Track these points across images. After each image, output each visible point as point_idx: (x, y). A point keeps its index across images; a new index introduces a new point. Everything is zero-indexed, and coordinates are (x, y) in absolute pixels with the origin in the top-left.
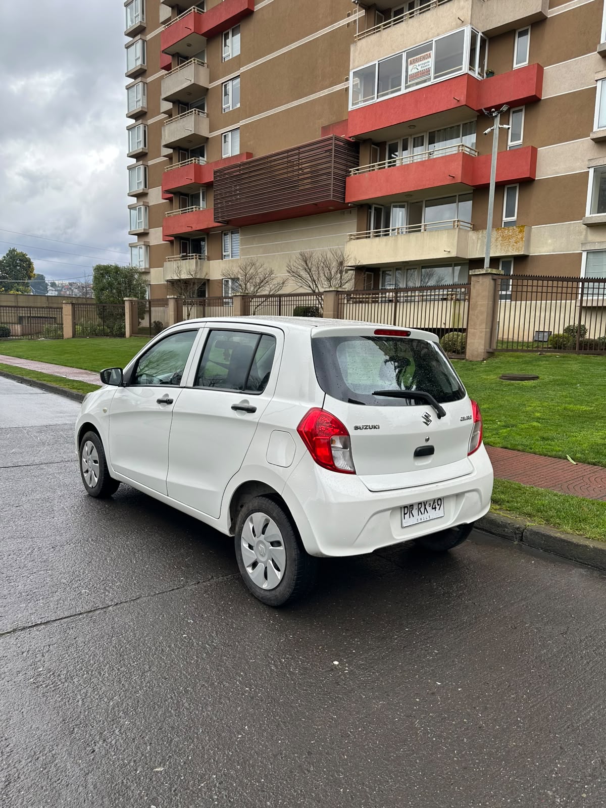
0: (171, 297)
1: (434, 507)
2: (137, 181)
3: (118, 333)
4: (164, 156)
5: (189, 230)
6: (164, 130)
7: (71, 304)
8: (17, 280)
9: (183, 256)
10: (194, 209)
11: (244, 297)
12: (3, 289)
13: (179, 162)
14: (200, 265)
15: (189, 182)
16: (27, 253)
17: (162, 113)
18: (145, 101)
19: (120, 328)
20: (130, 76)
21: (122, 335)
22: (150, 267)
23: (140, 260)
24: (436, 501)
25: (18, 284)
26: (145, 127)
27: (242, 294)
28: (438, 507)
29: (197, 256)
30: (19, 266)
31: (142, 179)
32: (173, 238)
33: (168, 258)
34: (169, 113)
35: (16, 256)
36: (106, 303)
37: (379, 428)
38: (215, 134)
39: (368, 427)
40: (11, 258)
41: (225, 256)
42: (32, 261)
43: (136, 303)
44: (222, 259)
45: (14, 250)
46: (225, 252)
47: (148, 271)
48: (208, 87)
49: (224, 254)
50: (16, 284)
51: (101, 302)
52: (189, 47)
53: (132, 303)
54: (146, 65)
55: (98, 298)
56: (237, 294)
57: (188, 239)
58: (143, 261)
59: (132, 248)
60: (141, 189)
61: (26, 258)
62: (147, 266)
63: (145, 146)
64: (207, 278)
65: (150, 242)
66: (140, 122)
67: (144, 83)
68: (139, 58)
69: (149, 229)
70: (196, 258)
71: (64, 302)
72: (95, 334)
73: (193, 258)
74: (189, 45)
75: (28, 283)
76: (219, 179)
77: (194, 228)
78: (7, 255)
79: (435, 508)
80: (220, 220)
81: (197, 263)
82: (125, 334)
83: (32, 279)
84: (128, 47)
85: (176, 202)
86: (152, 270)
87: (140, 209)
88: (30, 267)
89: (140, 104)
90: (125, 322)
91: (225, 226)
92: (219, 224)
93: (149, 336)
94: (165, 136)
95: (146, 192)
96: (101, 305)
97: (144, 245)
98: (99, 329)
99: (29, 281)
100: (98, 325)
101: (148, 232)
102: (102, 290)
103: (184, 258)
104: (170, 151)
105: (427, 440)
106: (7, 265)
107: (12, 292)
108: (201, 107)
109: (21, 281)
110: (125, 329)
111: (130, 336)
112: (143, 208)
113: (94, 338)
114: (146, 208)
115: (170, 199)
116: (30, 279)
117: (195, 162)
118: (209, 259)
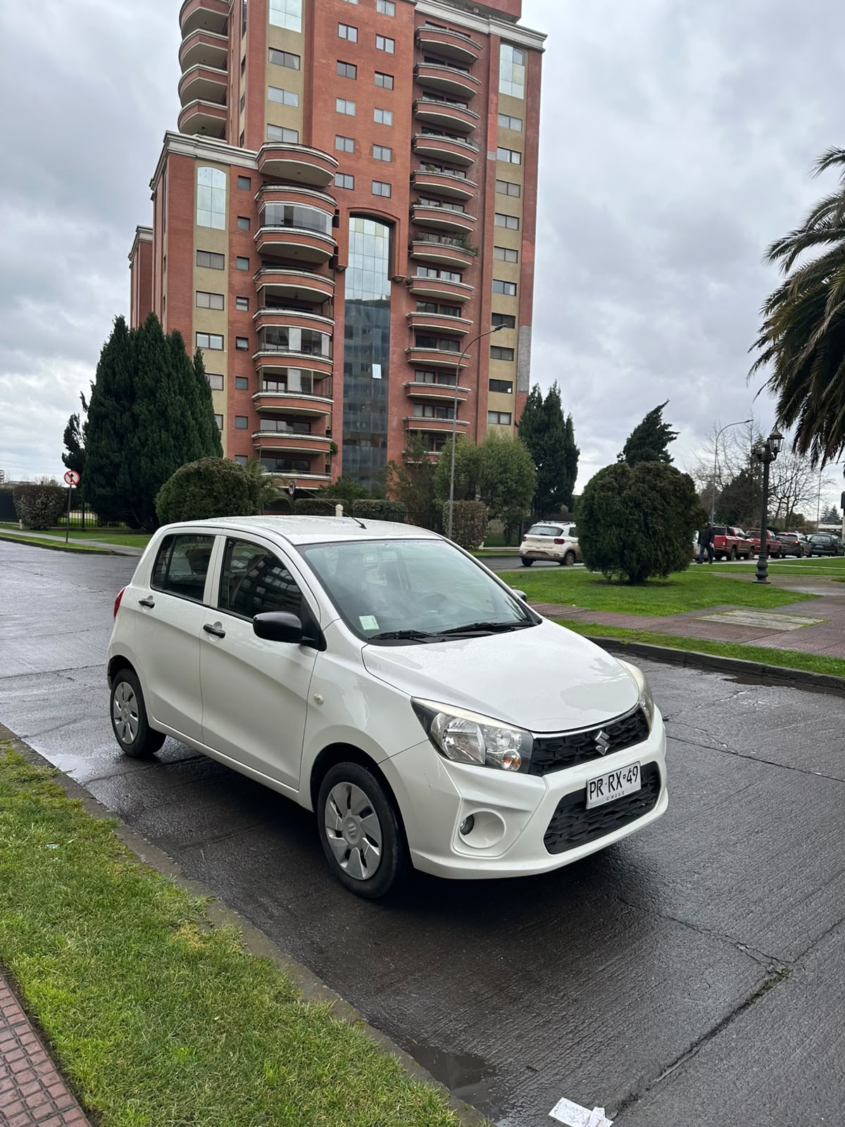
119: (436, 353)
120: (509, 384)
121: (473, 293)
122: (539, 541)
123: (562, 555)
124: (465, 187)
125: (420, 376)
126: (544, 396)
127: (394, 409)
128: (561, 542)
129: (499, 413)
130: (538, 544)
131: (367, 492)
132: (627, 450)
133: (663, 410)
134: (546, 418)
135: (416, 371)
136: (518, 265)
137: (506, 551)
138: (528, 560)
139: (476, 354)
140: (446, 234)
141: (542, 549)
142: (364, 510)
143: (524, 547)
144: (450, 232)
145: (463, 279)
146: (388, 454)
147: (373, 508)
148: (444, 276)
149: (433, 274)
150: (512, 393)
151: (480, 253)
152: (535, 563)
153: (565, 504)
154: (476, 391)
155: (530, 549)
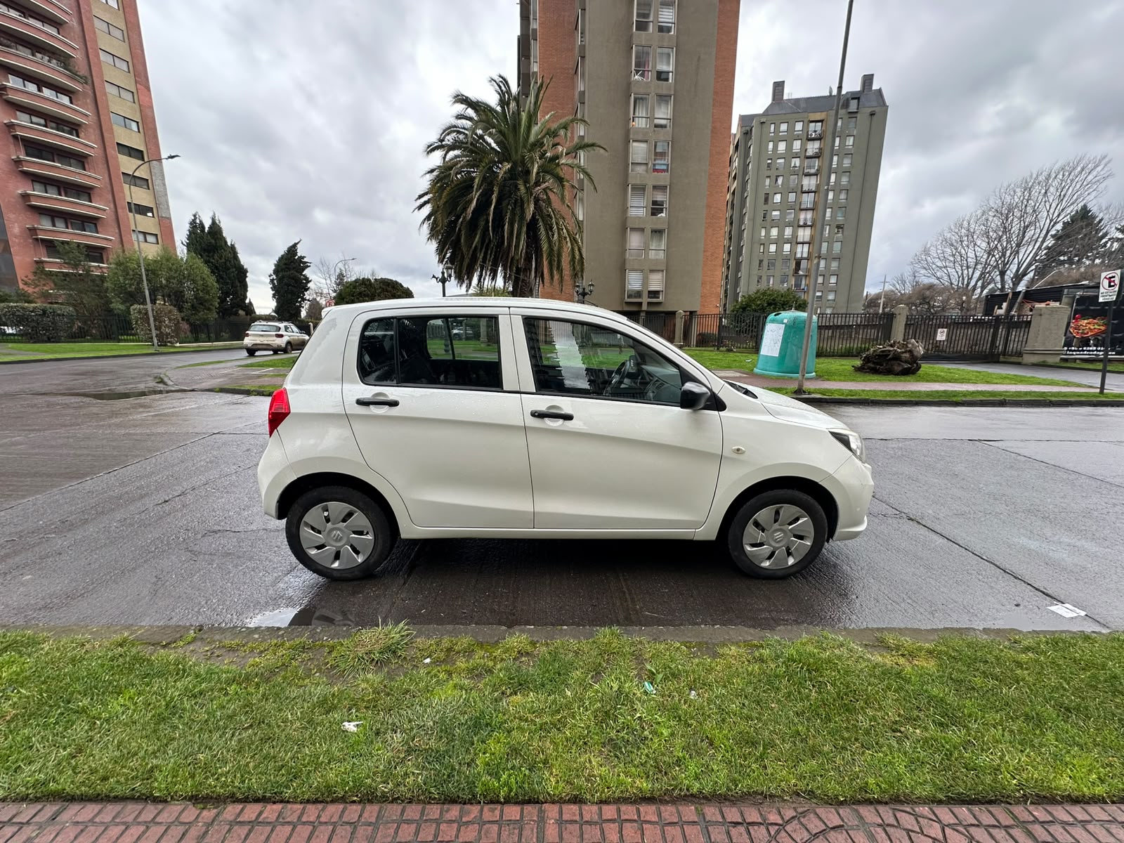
119: (56, 167)
120: (151, 210)
121: (90, 118)
122: (262, 336)
123: (284, 345)
124: (56, 9)
125: (37, 186)
126: (207, 224)
127: (12, 216)
128: (281, 336)
129: (145, 234)
130: (262, 339)
131: (10, 296)
132: (276, 272)
133: (298, 246)
134: (213, 241)
135: (33, 181)
136: (136, 106)
137: (199, 347)
138: (251, 352)
139: (106, 176)
140: (41, 51)
141: (266, 342)
142: (18, 313)
143: (248, 341)
144: (48, 51)
145: (73, 101)
146: (15, 261)
147: (32, 312)
148: (47, 93)
149: (32, 88)
150: (153, 217)
151: (90, 82)
152: (257, 354)
153: (242, 309)
154: (113, 210)
155: (255, 342)
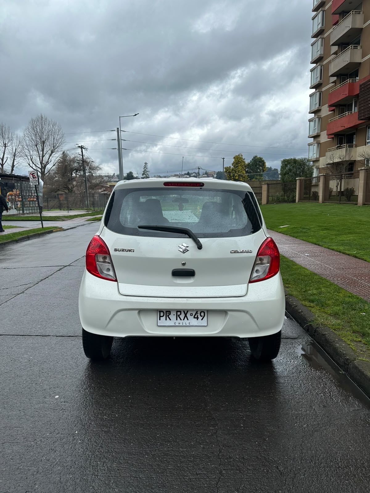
0: (321, 175)
1: (196, 316)
2: (315, 103)
3: (292, 200)
4: (331, 83)
5: (343, 128)
6: (331, 66)
7: (267, 185)
8: (257, 173)
9: (338, 147)
10: (347, 114)
11: (367, 170)
12: (249, 179)
13: (340, 83)
14: (349, 151)
15: (344, 96)
16: (263, 157)
17: (332, 54)
18: (322, 50)
19: (293, 197)
20: (313, 37)
21: (294, 201)
22: (320, 157)
23: (314, 153)
24: (199, 313)
25: (257, 175)
26: (321, 67)
27: (365, 168)
28: (200, 318)
29: (347, 146)
30: (258, 165)
31: (318, 101)
32: (333, 136)
33: (329, 150)
34: (336, 53)
35: (257, 159)
36: (287, 182)
37: (133, 251)
38: (365, 59)
39: (125, 250)
40: (254, 161)
41: (368, 142)
42: (265, 161)
43: (304, 181)
44: (366, 145)
45: (256, 157)
46: (368, 140)
47: (318, 159)
48: (362, 27)
49: (367, 141)
50: (256, 176)
51: (284, 182)
52: (350, 4)
53: (301, 181)
54: (324, 26)
55: (283, 179)
56: (362, 168)
57: (344, 135)
58: (315, 153)
59: (310, 146)
60: (316, 107)
61: (262, 160)
62: (318, 156)
63: (321, 79)
64: (352, 159)
65: (321, 141)
66: (318, 64)
67: (322, 38)
68: (320, 23)
69: (321, 132)
70: (346, 147)
71: (263, 183)
72: (279, 201)
73: (344, 147)
74: (350, 3)
75: (262, 174)
76: (363, 90)
77: (346, 127)
78: (252, 159)
79: (197, 318)
80: (363, 118)
81: (346, 150)
82: (296, 201)
83: (265, 171)
84: (313, 19)
85: (337, 112)
86: (321, 159)
87: (315, 121)
88: (264, 165)
89: (319, 53)
90: (296, 193)
91: (365, 122)
92: (363, 121)
93: (308, 201)
94: (331, 70)
95: (320, 109)
96: (284, 183)
97: (317, 143)
98: (282, 198)
99: (263, 173)
100: (281, 196)
101: (319, 134)
102: (285, 174)
103: (339, 148)
104: (335, 78)
105: (184, 264)
106: (252, 165)
107: (253, 180)
108: (358, 43)
109: (259, 174)
110: (296, 197)
111: (298, 202)
112: (317, 119)
113: (278, 203)
114: (319, 119)
115: (333, 110)
116: (264, 172)
117: (350, 82)
118: (356, 146)
